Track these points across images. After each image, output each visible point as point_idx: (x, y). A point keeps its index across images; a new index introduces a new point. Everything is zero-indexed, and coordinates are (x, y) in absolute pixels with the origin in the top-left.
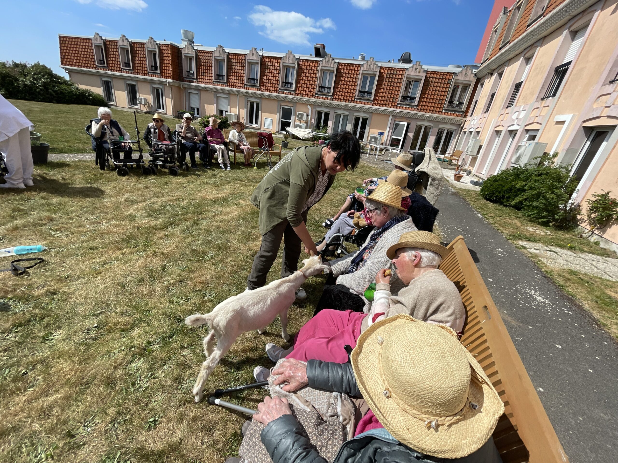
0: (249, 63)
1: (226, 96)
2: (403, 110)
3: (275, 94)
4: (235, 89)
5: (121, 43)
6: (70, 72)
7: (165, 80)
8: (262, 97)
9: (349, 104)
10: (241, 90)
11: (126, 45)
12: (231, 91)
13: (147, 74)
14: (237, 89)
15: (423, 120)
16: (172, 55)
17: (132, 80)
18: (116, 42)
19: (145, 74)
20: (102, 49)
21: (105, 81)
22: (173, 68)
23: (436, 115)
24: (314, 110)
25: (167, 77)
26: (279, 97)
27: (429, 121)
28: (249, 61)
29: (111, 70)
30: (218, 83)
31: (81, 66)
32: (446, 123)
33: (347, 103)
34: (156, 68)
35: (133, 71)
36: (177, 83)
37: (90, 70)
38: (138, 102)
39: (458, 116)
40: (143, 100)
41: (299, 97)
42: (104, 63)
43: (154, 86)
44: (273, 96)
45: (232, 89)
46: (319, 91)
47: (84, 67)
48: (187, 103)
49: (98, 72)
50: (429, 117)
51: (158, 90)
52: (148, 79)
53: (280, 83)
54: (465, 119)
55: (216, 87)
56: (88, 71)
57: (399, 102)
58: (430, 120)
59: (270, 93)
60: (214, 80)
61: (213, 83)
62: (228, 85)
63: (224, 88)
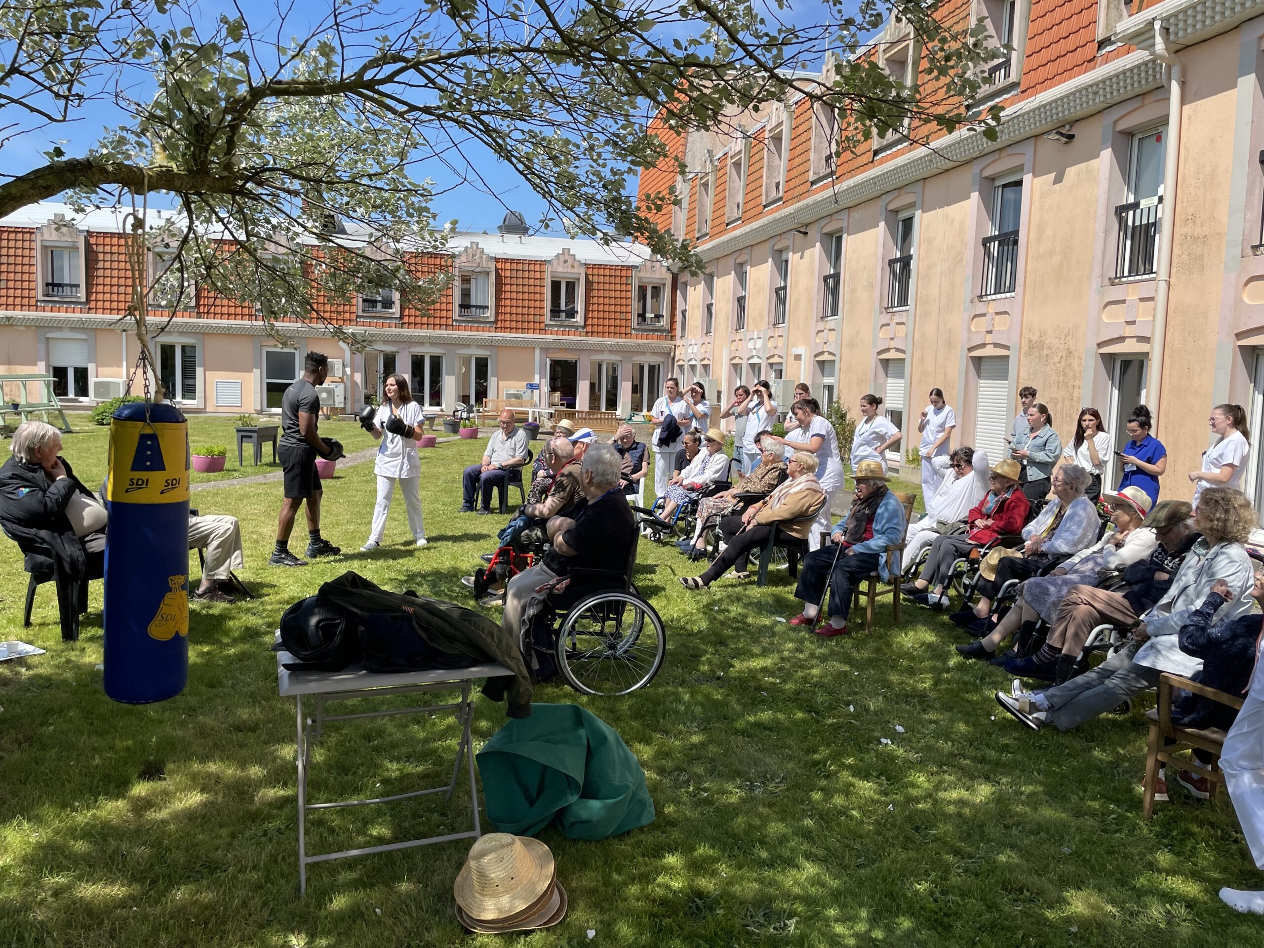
1: (84, 337)
2: (561, 337)
3: (246, 322)
8: (204, 333)
9: (444, 333)
12: (103, 321)
15: (602, 351)
23: (622, 341)
26: (259, 328)
27: (611, 352)
30: (56, 305)
32: (644, 353)
33: (438, 332)
39: (659, 338)
41: (314, 325)
45: (107, 317)
46: (363, 311)
50: (611, 345)
54: (673, 343)
55: (48, 314)
57: (548, 322)
58: (613, 350)
59: (232, 322)
60: (40, 297)
61: (36, 306)
62: (90, 309)
63: (77, 315)
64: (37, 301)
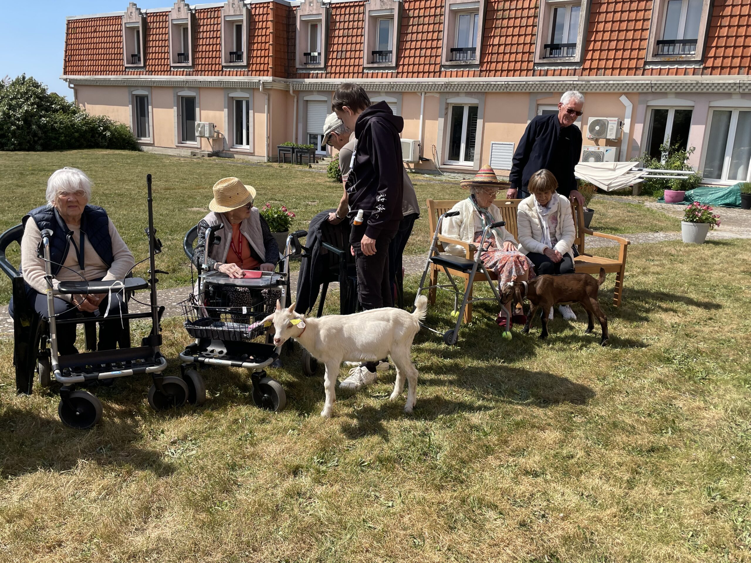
0: (454, 13)
3: (524, 78)
4: (415, 80)
5: (174, 15)
6: (77, 86)
7: (255, 79)
8: (485, 92)
10: (431, 80)
11: (185, 17)
12: (405, 85)
13: (220, 72)
14: (420, 80)
16: (276, 23)
17: (190, 88)
18: (165, 14)
19: (215, 72)
20: (138, 32)
21: (137, 96)
22: (275, 51)
24: (641, 109)
25: (260, 72)
26: (534, 85)
28: (454, 8)
29: (151, 72)
30: (375, 71)
31: (96, 72)
34: (239, 57)
35: (195, 69)
36: (281, 84)
37: (112, 77)
38: (197, 134)
40: (207, 128)
41: (593, 77)
42: (139, 60)
43: (231, 95)
44: (518, 85)
45: (409, 80)
46: (655, 55)
47: (102, 72)
48: (300, 126)
49: (127, 81)
51: (239, 104)
52: (220, 82)
53: (538, 49)
55: (369, 80)
56: (109, 80)
59: (510, 79)
60: (366, 65)
61: (363, 73)
62: (398, 73)
63: (389, 80)
64: (364, 68)
